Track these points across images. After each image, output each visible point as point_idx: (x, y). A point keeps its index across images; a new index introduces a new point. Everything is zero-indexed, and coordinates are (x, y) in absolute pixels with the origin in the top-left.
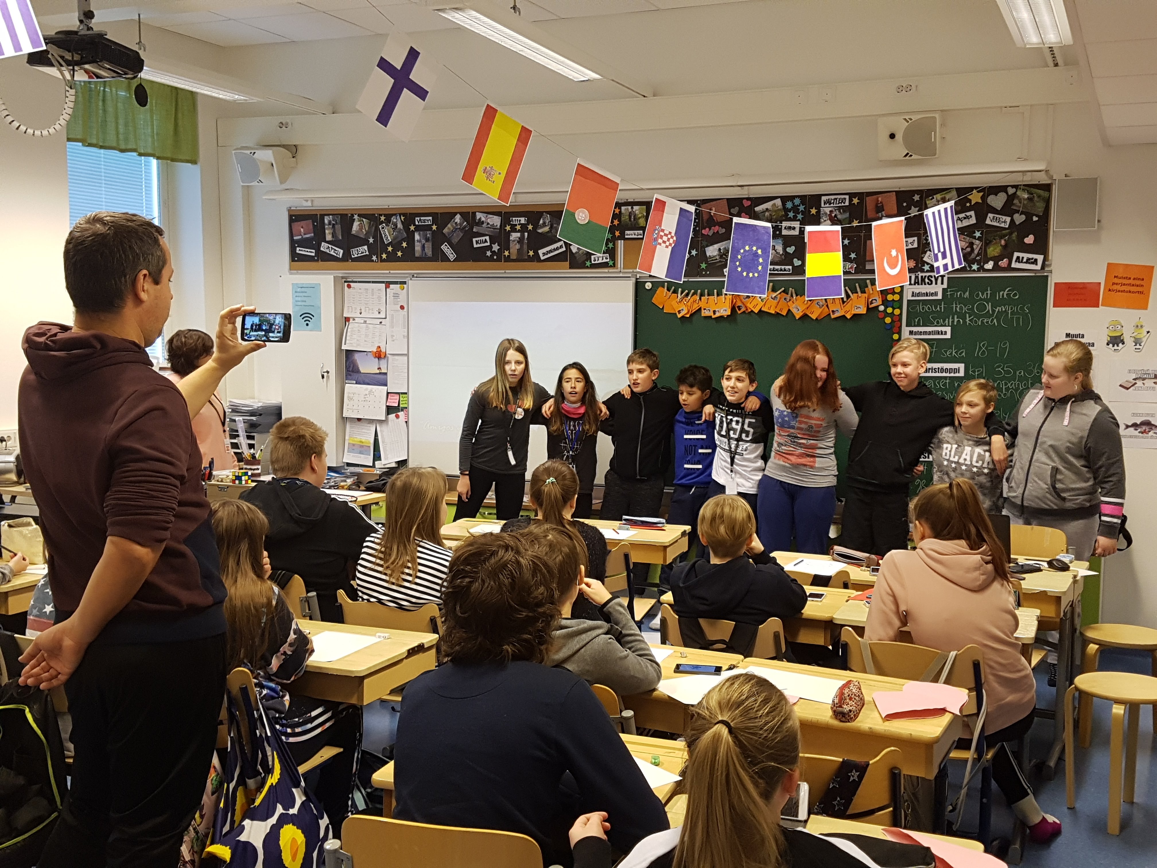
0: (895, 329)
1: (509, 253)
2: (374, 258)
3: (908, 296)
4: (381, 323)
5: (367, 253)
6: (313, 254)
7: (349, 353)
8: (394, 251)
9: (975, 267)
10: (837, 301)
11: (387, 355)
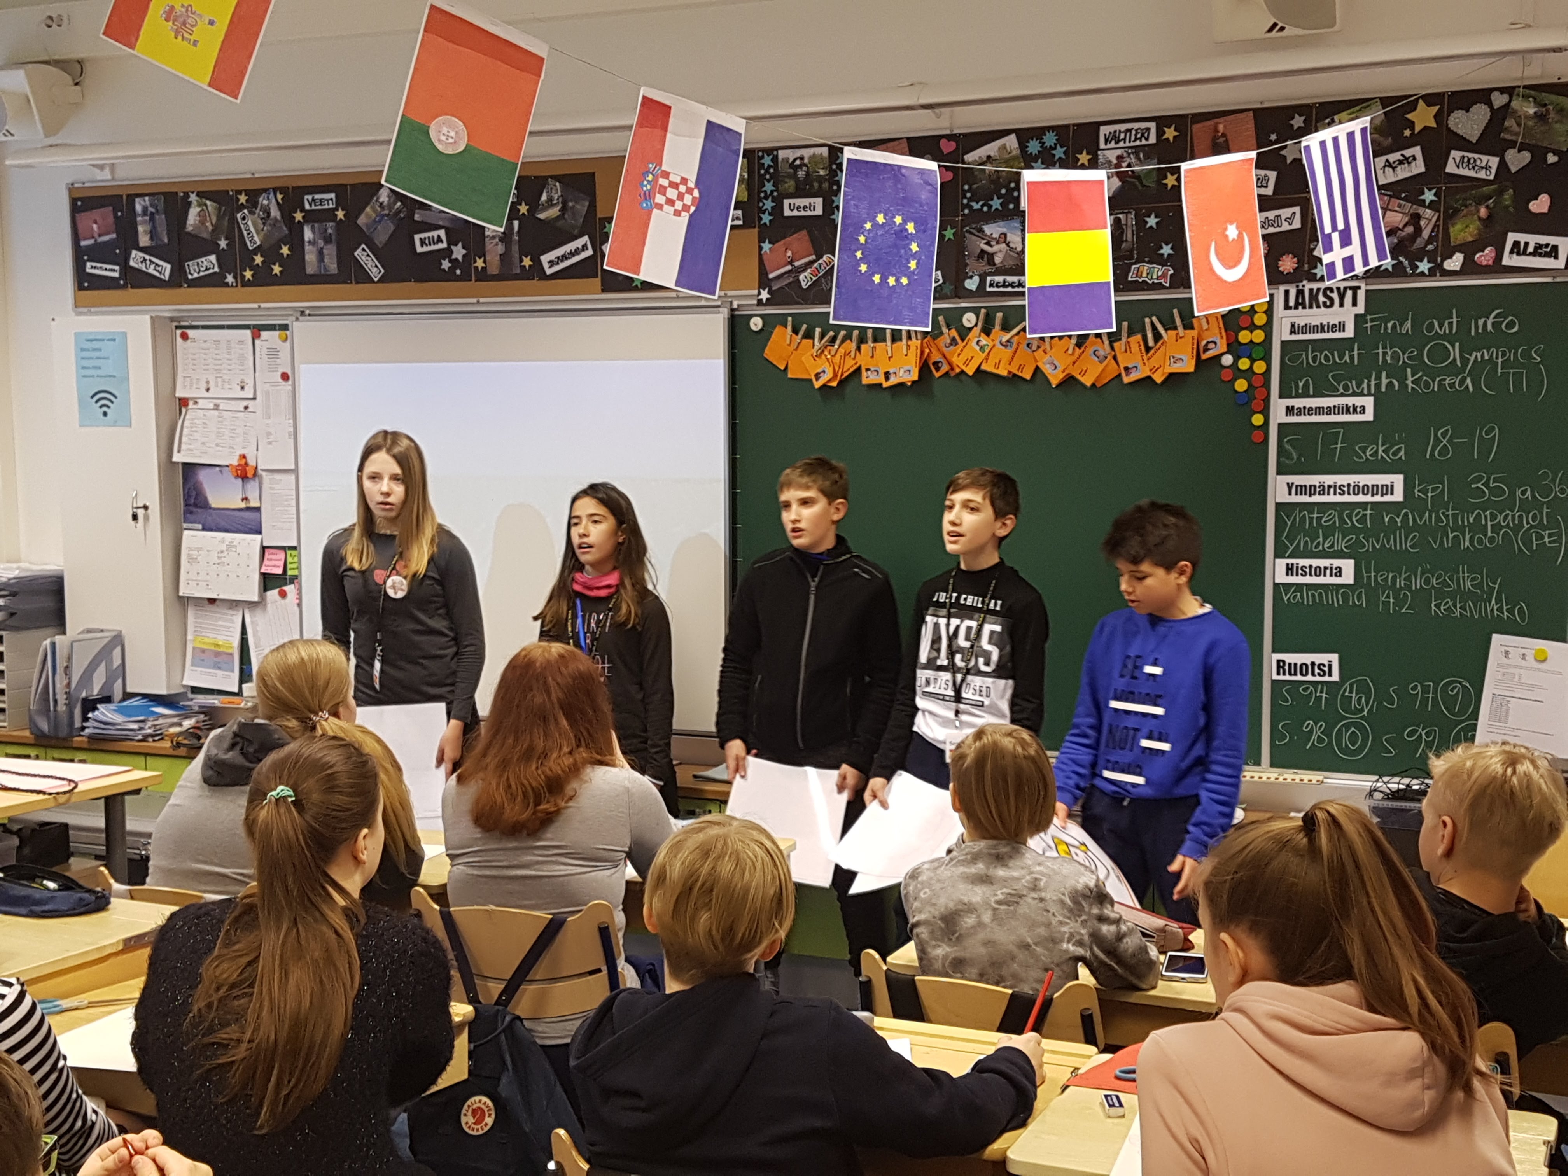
0: (1257, 404)
1: (485, 262)
2: (230, 279)
3: (1282, 333)
4: (246, 408)
5: (216, 269)
6: (116, 275)
7: (189, 469)
8: (268, 264)
9: (1424, 266)
10: (1135, 348)
11: (260, 472)
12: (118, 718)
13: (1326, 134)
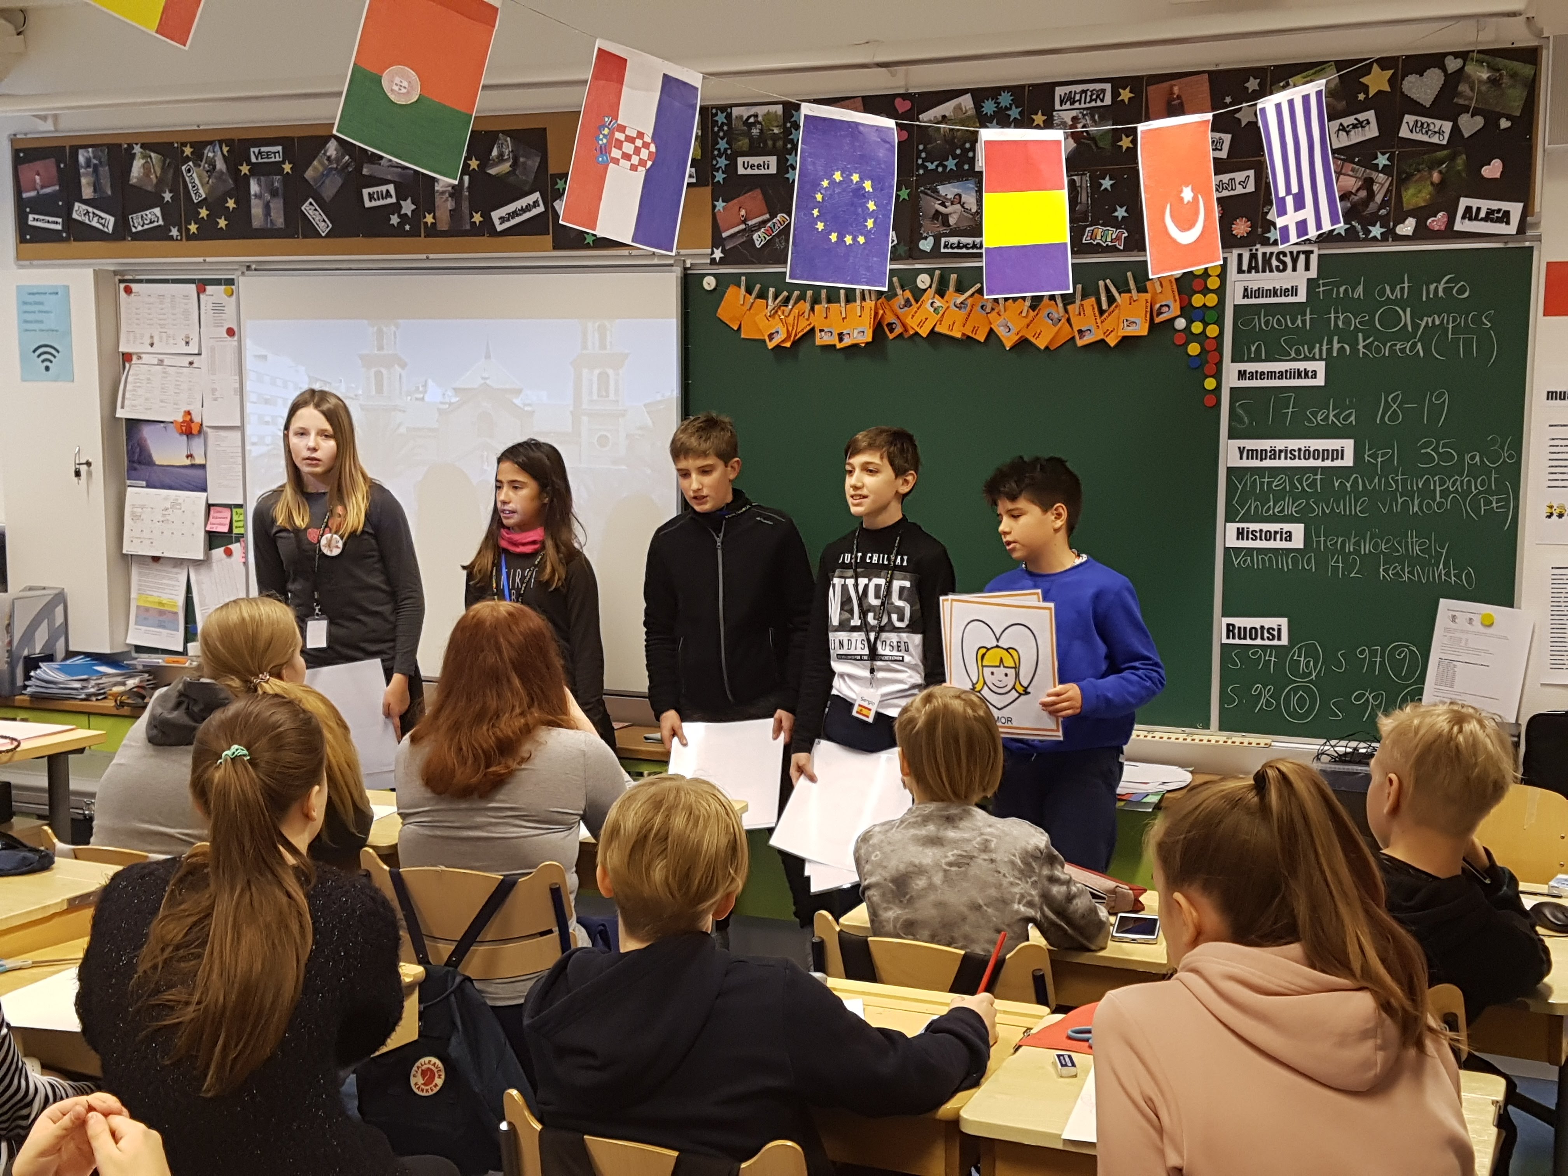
0: (1210, 368)
1: (434, 218)
2: (174, 232)
3: (1235, 297)
4: (191, 363)
5: (161, 222)
6: (59, 227)
7: (133, 425)
8: (213, 218)
9: (1376, 231)
10: (1088, 310)
11: (205, 428)
12: (60, 677)
13: (1281, 97)
